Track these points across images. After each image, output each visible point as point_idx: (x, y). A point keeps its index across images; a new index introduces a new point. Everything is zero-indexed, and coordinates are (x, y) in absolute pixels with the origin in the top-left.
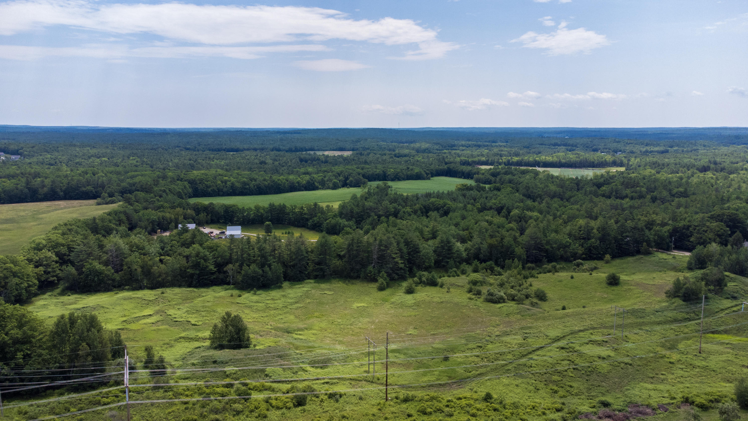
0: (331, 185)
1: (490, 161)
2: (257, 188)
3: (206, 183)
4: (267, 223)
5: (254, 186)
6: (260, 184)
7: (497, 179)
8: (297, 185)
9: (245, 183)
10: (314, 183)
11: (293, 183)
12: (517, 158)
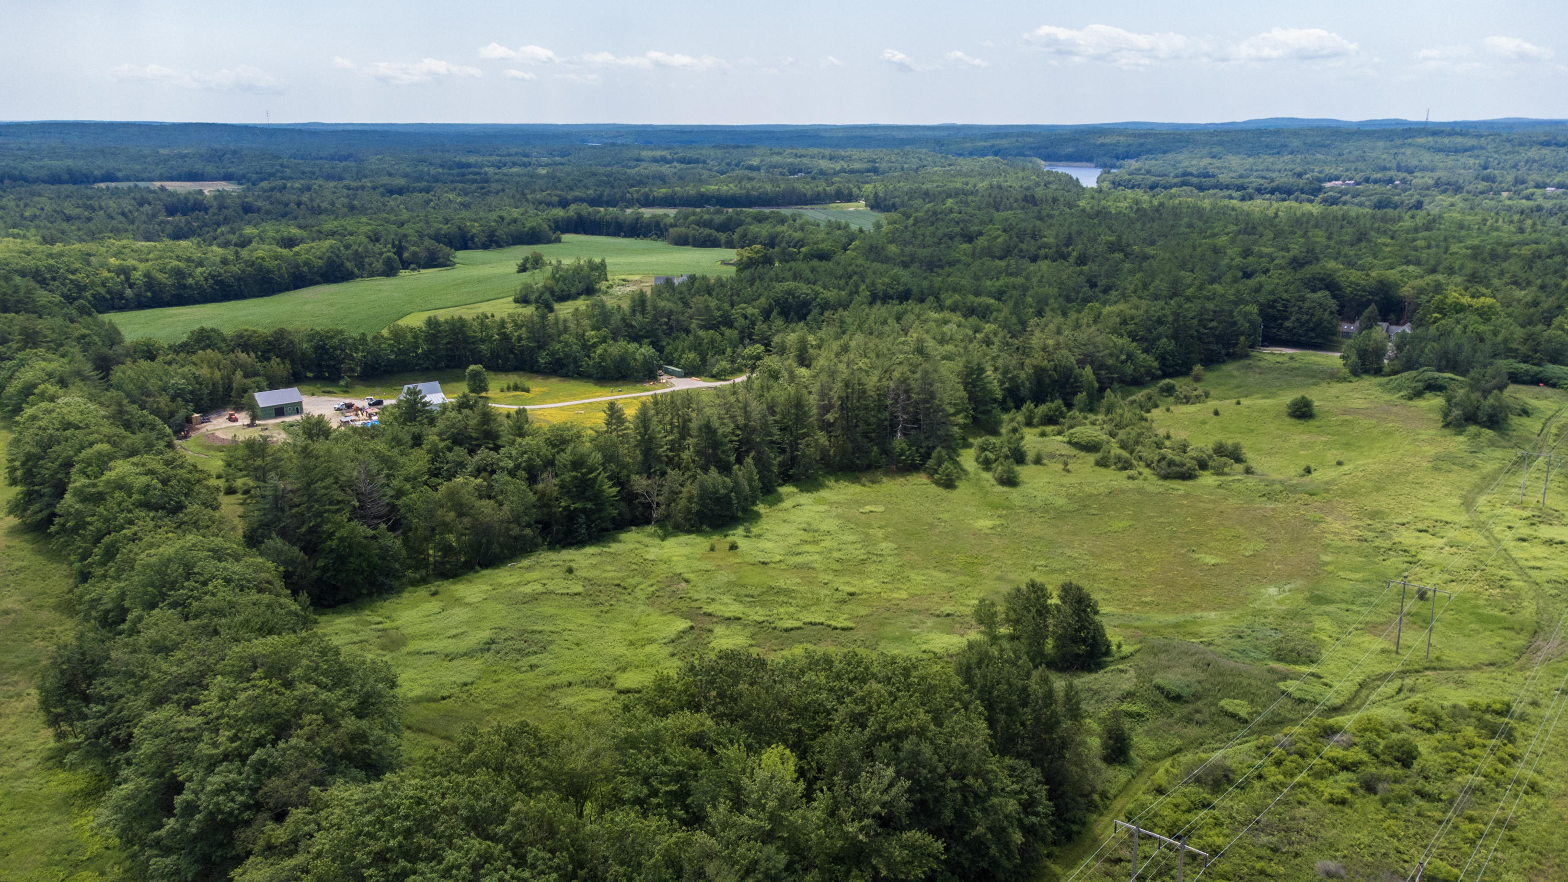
0: (378, 265)
1: (605, 198)
2: (216, 283)
3: (71, 277)
4: (472, 367)
5: (206, 279)
6: (220, 275)
7: (736, 237)
8: (305, 269)
9: (179, 274)
10: (342, 264)
11: (297, 266)
12: (663, 190)
